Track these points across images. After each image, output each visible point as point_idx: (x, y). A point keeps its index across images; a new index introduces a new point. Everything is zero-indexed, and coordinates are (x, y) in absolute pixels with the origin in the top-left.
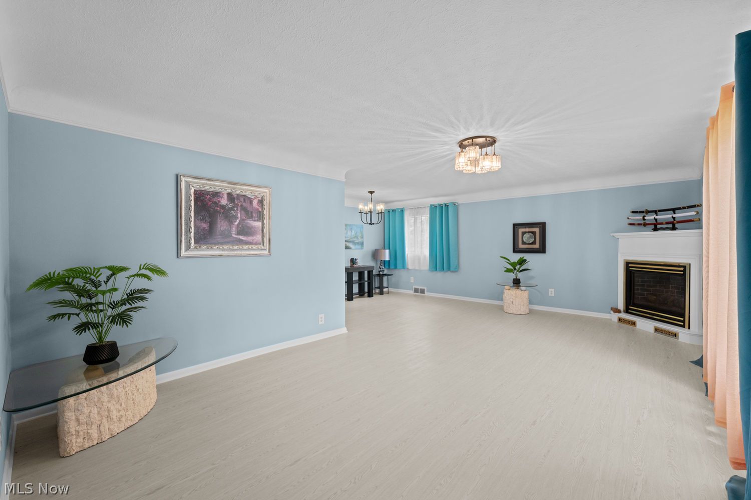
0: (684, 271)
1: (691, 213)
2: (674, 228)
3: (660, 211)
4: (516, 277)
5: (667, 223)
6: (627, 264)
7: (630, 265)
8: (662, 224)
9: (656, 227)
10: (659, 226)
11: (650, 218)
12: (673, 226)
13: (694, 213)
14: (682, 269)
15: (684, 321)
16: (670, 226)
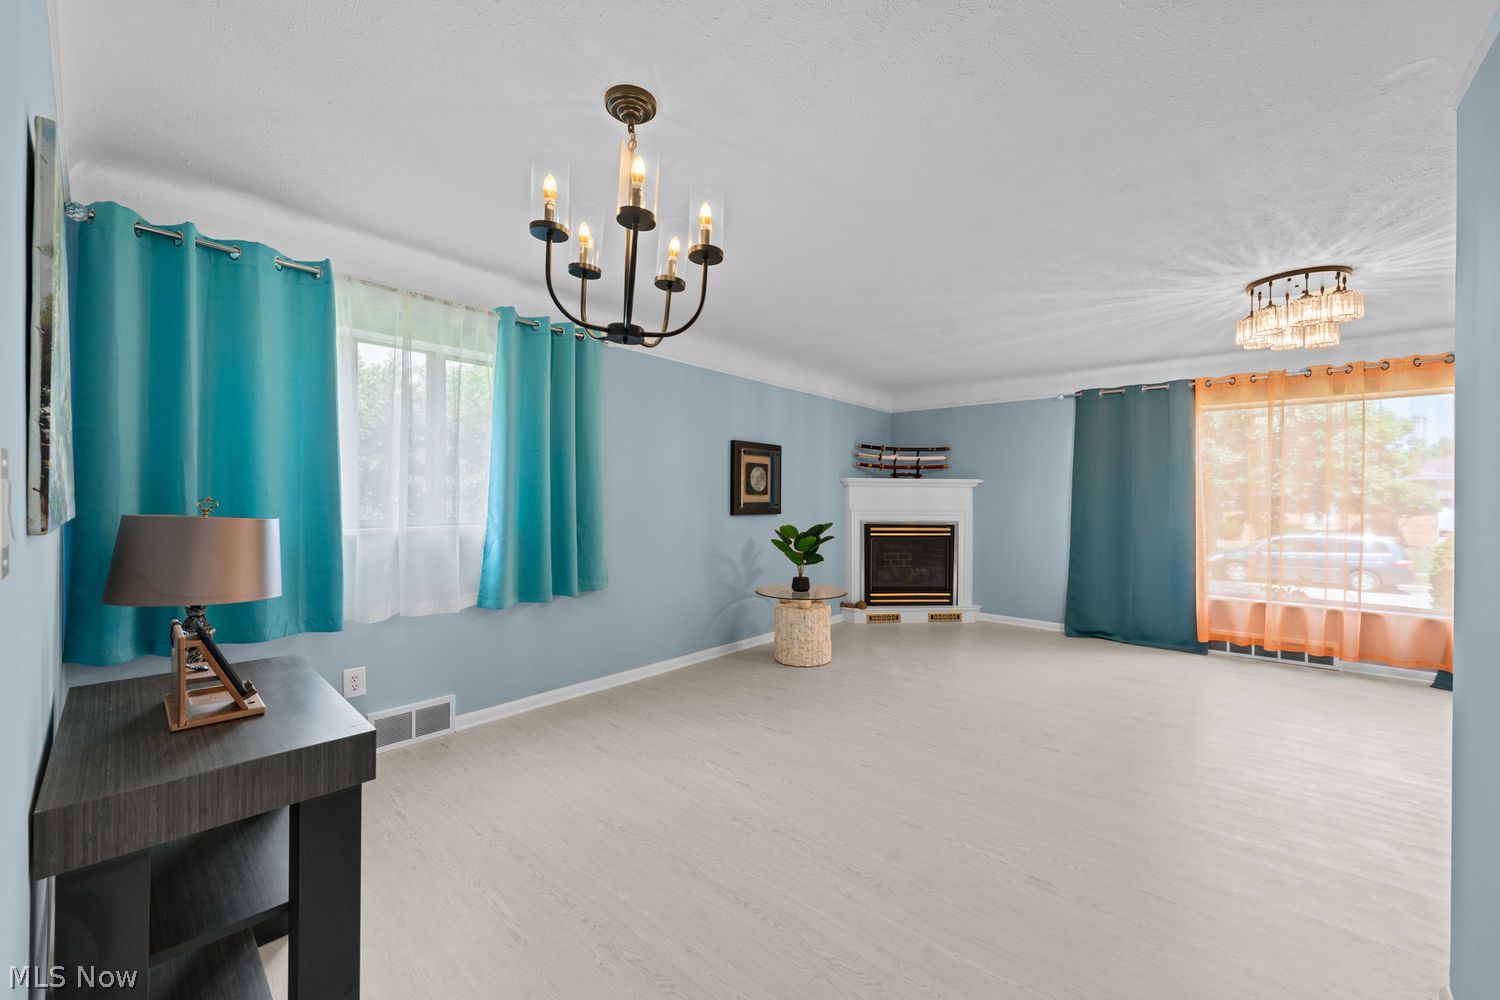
0: (952, 532)
1: (939, 458)
2: (918, 476)
3: (902, 449)
4: (801, 574)
5: (912, 468)
6: (868, 527)
7: (872, 529)
8: (905, 468)
9: (896, 471)
10: (898, 471)
11: (888, 457)
12: (916, 471)
13: (943, 458)
14: (949, 529)
15: (951, 598)
16: (914, 471)
